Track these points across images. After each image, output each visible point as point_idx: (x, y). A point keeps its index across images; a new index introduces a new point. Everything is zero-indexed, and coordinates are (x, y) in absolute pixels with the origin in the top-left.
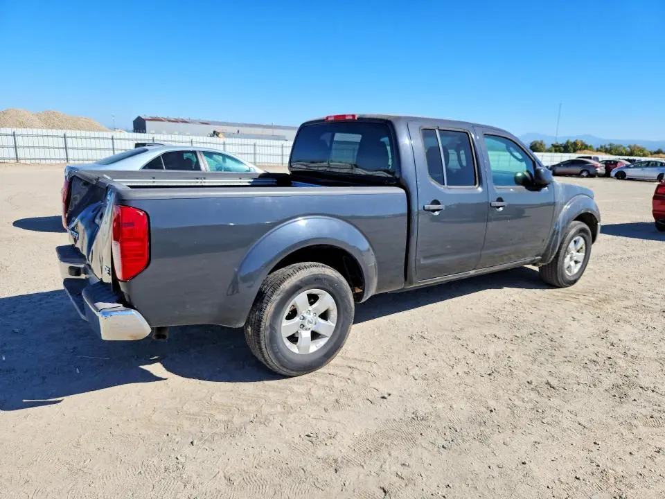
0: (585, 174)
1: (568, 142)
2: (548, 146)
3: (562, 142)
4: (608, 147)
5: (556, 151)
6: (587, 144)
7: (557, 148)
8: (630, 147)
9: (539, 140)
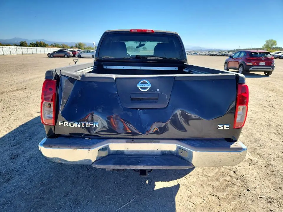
0: (66, 56)
1: (37, 42)
2: (29, 44)
3: (34, 42)
4: (54, 45)
5: (33, 46)
6: (45, 43)
7: (33, 45)
8: (62, 45)
9: (23, 41)
